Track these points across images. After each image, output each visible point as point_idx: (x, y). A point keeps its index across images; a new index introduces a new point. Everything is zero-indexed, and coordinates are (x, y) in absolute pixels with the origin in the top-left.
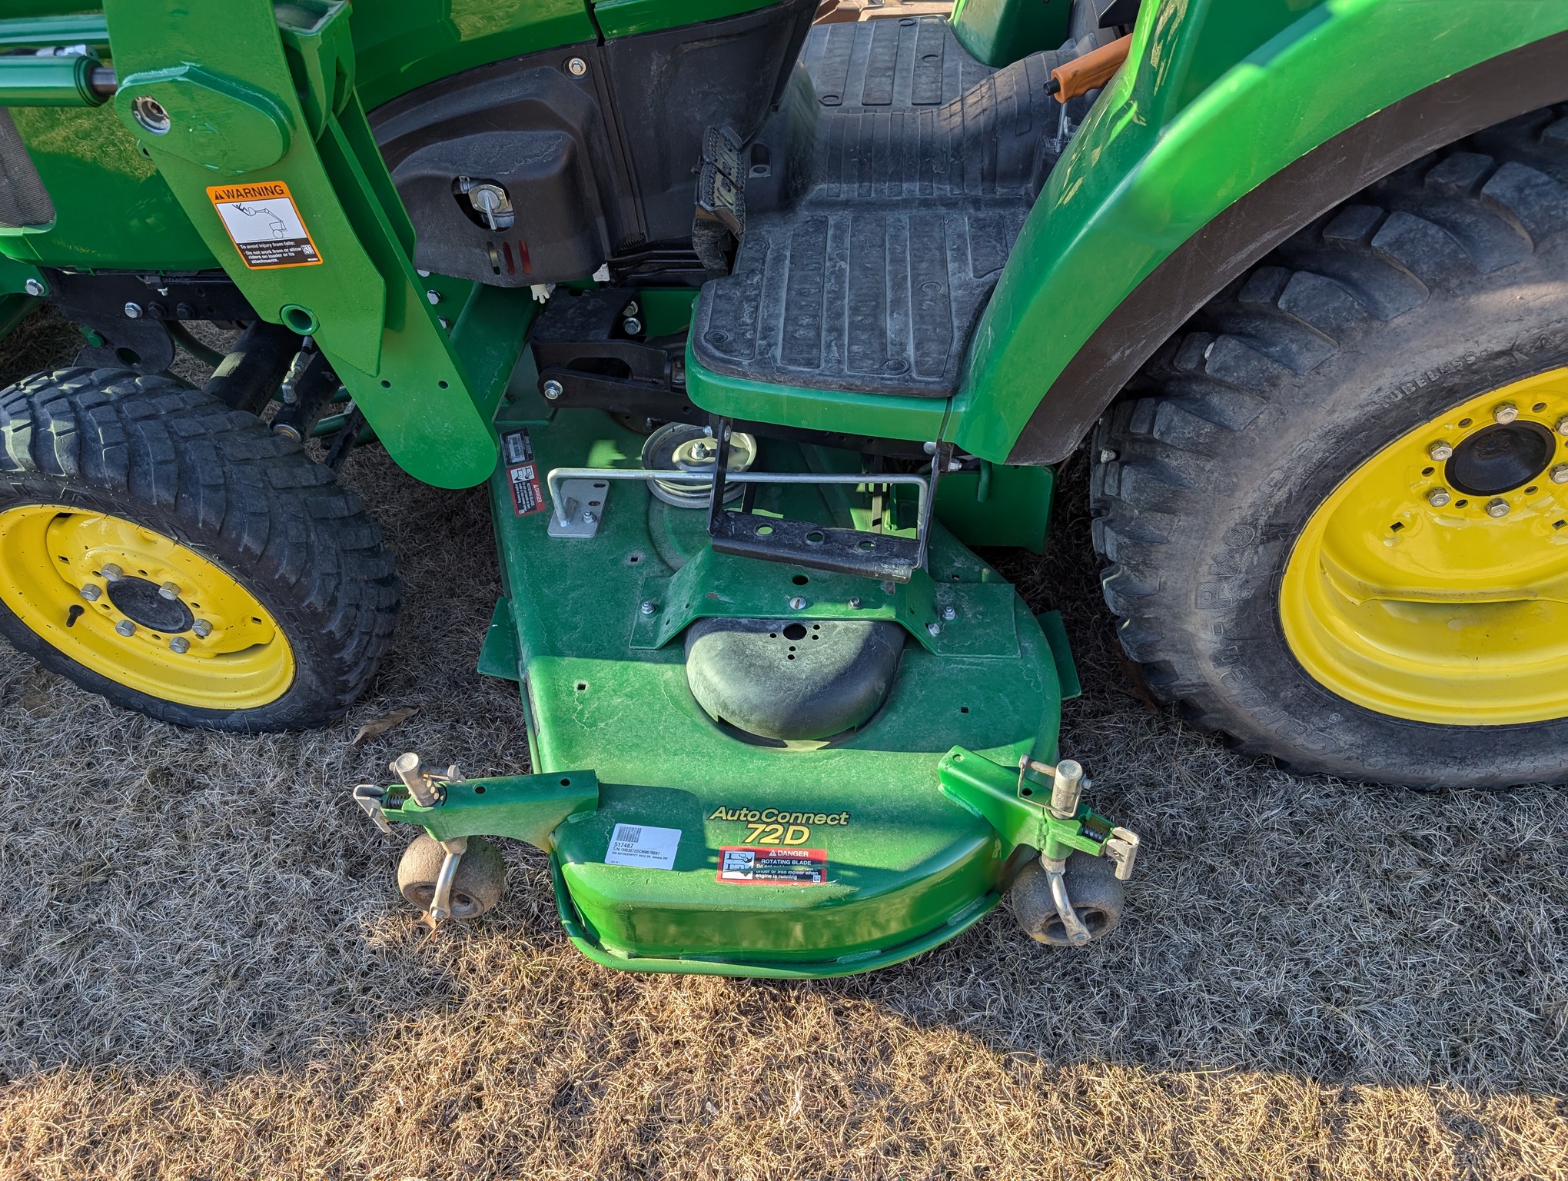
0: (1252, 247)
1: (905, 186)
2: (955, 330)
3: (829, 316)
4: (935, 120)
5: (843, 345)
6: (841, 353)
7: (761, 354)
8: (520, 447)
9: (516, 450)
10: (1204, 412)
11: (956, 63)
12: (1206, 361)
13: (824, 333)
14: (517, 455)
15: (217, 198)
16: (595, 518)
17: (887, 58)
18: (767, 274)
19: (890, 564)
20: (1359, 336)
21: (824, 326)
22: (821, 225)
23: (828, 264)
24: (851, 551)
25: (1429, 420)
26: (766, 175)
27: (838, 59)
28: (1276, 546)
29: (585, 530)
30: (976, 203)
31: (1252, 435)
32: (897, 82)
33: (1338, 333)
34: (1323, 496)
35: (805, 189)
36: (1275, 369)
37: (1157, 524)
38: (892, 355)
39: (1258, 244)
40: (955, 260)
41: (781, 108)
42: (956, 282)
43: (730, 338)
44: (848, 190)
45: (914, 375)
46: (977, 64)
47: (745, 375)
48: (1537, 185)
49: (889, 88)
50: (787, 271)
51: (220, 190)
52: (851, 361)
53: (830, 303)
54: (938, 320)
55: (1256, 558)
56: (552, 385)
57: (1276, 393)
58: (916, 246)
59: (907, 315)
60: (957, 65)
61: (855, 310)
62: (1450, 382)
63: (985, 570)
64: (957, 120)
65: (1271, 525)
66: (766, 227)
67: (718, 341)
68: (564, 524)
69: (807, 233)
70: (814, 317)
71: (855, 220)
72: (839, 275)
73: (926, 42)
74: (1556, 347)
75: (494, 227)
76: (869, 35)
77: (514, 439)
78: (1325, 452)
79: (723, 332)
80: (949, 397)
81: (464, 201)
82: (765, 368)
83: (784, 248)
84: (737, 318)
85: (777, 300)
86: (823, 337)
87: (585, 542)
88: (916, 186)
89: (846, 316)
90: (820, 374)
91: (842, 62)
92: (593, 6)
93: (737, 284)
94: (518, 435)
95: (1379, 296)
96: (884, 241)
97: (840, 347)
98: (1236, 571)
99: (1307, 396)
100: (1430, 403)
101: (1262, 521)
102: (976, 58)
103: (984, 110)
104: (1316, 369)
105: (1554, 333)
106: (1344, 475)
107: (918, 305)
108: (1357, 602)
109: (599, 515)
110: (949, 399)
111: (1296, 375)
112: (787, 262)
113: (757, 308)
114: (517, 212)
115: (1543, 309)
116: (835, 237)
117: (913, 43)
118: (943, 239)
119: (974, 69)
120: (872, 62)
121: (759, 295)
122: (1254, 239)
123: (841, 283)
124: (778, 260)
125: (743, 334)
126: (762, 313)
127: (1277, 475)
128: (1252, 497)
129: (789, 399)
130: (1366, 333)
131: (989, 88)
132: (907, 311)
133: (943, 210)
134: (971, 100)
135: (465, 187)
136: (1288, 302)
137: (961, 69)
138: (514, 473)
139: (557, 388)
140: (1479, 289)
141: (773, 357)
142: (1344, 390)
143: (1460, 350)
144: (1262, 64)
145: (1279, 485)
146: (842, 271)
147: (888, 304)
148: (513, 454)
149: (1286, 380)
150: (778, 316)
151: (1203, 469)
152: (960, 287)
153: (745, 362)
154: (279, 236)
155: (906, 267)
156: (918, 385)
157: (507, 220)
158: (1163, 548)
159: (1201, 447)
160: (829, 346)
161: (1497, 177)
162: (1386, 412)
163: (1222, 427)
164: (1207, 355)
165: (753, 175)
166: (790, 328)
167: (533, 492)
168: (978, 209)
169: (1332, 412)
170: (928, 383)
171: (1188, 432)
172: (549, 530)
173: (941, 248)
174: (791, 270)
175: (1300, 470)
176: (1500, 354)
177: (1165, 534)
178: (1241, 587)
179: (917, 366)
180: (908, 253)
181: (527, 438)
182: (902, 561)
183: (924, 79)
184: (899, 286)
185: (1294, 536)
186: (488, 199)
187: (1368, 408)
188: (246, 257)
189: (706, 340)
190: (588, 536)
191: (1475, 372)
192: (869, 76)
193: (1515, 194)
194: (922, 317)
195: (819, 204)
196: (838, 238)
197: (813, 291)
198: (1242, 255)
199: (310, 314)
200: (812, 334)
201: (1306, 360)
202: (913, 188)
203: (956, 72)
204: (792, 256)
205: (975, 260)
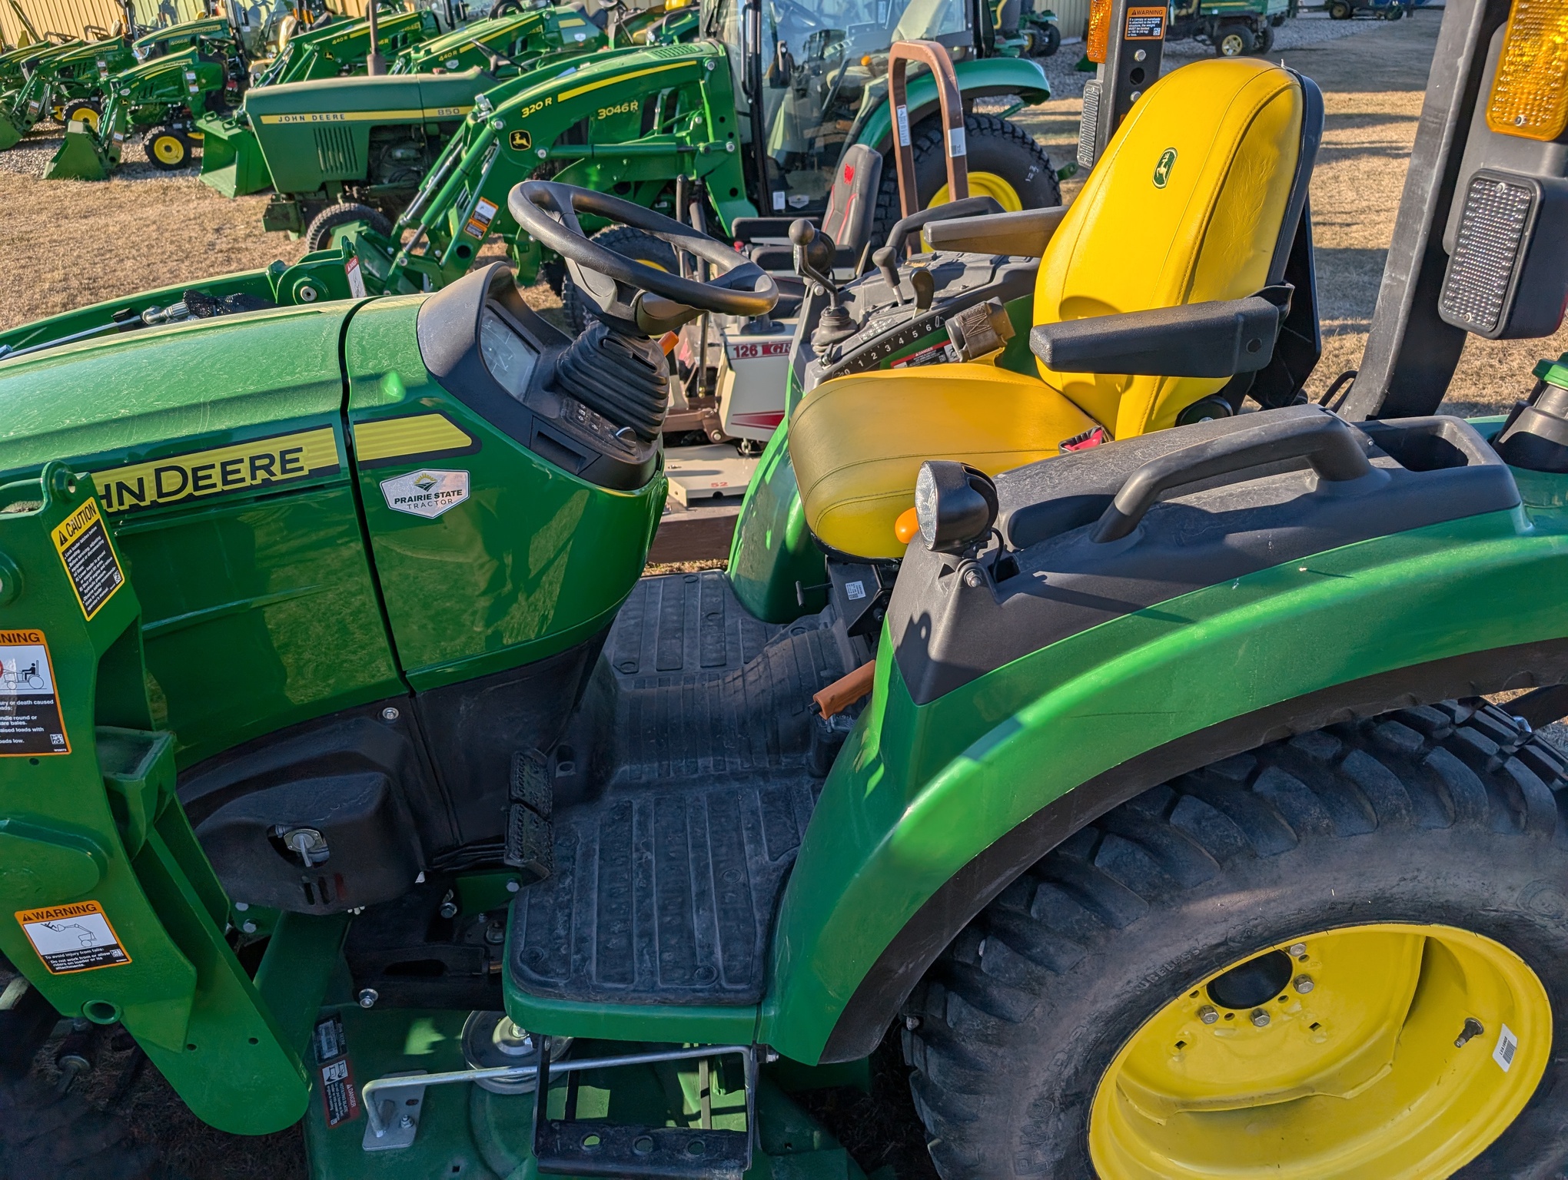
0: (999, 881)
1: (700, 762)
2: (758, 925)
3: (639, 919)
4: (721, 695)
5: (655, 952)
6: (653, 962)
7: (576, 971)
8: (333, 1038)
9: (329, 1043)
10: (987, 1006)
11: (736, 621)
12: (980, 958)
13: (635, 939)
14: (330, 1048)
15: (25, 920)
16: (413, 1122)
17: (675, 618)
18: (578, 873)
19: (720, 1168)
20: (1102, 941)
21: (635, 931)
22: (624, 812)
23: (635, 856)
24: (681, 1157)
25: (1177, 996)
26: (572, 772)
27: (632, 622)
28: (1076, 1110)
29: (403, 1138)
30: (764, 774)
31: (1031, 1025)
32: (686, 642)
33: (1084, 940)
34: (1105, 1065)
35: (609, 774)
36: (1039, 970)
37: (964, 1103)
38: (702, 961)
39: (1003, 878)
40: (750, 842)
41: (583, 707)
42: (754, 867)
43: (546, 956)
44: (649, 770)
45: (724, 984)
46: (754, 620)
47: (561, 997)
48: (1210, 819)
49: (679, 651)
50: (596, 867)
51: (29, 913)
52: (664, 971)
53: (640, 902)
54: (741, 913)
55: (1060, 1124)
56: (367, 993)
57: (1044, 990)
58: (715, 829)
59: (711, 910)
60: (737, 622)
61: (663, 909)
62: (1184, 969)
63: (816, 1134)
64: (740, 697)
65: (1066, 1096)
66: (575, 819)
67: (533, 960)
68: (379, 1134)
69: (614, 822)
70: (625, 921)
71: (658, 803)
72: (645, 868)
73: (708, 600)
74: (1261, 935)
75: (308, 864)
76: (658, 593)
77: (327, 1028)
78: (1097, 1033)
79: (539, 949)
80: (758, 1004)
81: (279, 845)
82: (581, 986)
83: (593, 841)
84: (552, 930)
85: (589, 904)
86: (635, 945)
87: (403, 1153)
88: (710, 761)
89: (656, 917)
90: (634, 991)
91: (637, 625)
92: (405, 673)
93: (549, 889)
94: (330, 1023)
95: (1110, 906)
96: (684, 825)
97: (652, 954)
98: (1044, 1137)
99: (1070, 991)
100: (1174, 984)
101: (1057, 1094)
102: (753, 615)
103: (763, 691)
104: (1074, 968)
105: (1256, 926)
106: (1117, 1047)
107: (721, 898)
108: (1163, 1122)
109: (417, 1117)
110: (759, 1004)
111: (1058, 975)
112: (597, 857)
113: (569, 916)
114: (331, 847)
115: (1241, 912)
116: (639, 823)
117: (697, 601)
118: (738, 818)
119: (751, 627)
120: (663, 623)
121: (570, 901)
122: (999, 875)
123: (648, 878)
124: (588, 855)
125: (558, 949)
126: (575, 921)
127: (1061, 1056)
128: (1045, 1076)
129: (607, 1016)
130: (1108, 939)
131: (765, 668)
132: (712, 905)
133: (736, 785)
134: (751, 677)
135: (280, 831)
136: (1039, 912)
137: (740, 627)
138: (326, 1072)
139: (372, 996)
140: (1187, 900)
141: (588, 973)
142: (1100, 984)
143: (1186, 947)
144: (975, 757)
145: (1065, 1064)
146: (648, 862)
147: (694, 898)
148: (325, 1047)
149: (1050, 978)
150: (590, 925)
151: (996, 1054)
152: (758, 873)
153: (562, 983)
154: (88, 945)
155: (707, 853)
156: (728, 995)
157: (323, 855)
158: (976, 1125)
159: (990, 1038)
160: (641, 954)
161: (1178, 810)
162: (1139, 997)
163: (1006, 1019)
164: (981, 953)
165: (559, 774)
166: (603, 938)
167: (347, 1096)
168: (767, 781)
169: (1094, 1002)
170: (737, 991)
171: (976, 1024)
172: (364, 1144)
173: (737, 829)
174: (600, 868)
175: (1080, 1050)
176: (1218, 945)
177: (975, 1111)
178: (1052, 1150)
179: (725, 972)
180: (708, 836)
181: (340, 1025)
182: (732, 1163)
183: (709, 639)
184: (702, 874)
185: (1089, 1100)
186: (303, 842)
187: (1124, 997)
188: (51, 966)
189: (522, 961)
190: (406, 1145)
191: (1202, 959)
192: (661, 639)
193: (1196, 826)
194: (726, 912)
195: (624, 787)
196: (642, 825)
197: (622, 890)
198: (993, 886)
199: (114, 1006)
200: (624, 942)
201: (1064, 961)
202: (707, 762)
203: (737, 631)
204: (601, 850)
205: (769, 841)
